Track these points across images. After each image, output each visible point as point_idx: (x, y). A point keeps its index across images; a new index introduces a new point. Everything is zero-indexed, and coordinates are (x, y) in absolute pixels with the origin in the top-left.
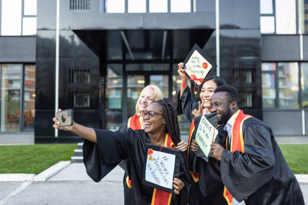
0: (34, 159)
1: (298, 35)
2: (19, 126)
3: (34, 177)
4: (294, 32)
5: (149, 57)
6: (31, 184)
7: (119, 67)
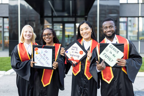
0: (7, 64)
1: (138, 3)
2: (2, 48)
3: (5, 73)
4: (137, 2)
5: (66, 15)
6: (3, 76)
7: (50, 19)
